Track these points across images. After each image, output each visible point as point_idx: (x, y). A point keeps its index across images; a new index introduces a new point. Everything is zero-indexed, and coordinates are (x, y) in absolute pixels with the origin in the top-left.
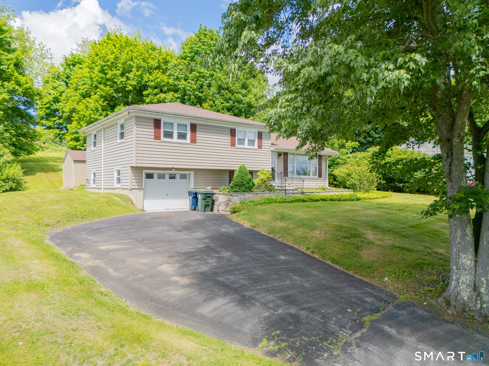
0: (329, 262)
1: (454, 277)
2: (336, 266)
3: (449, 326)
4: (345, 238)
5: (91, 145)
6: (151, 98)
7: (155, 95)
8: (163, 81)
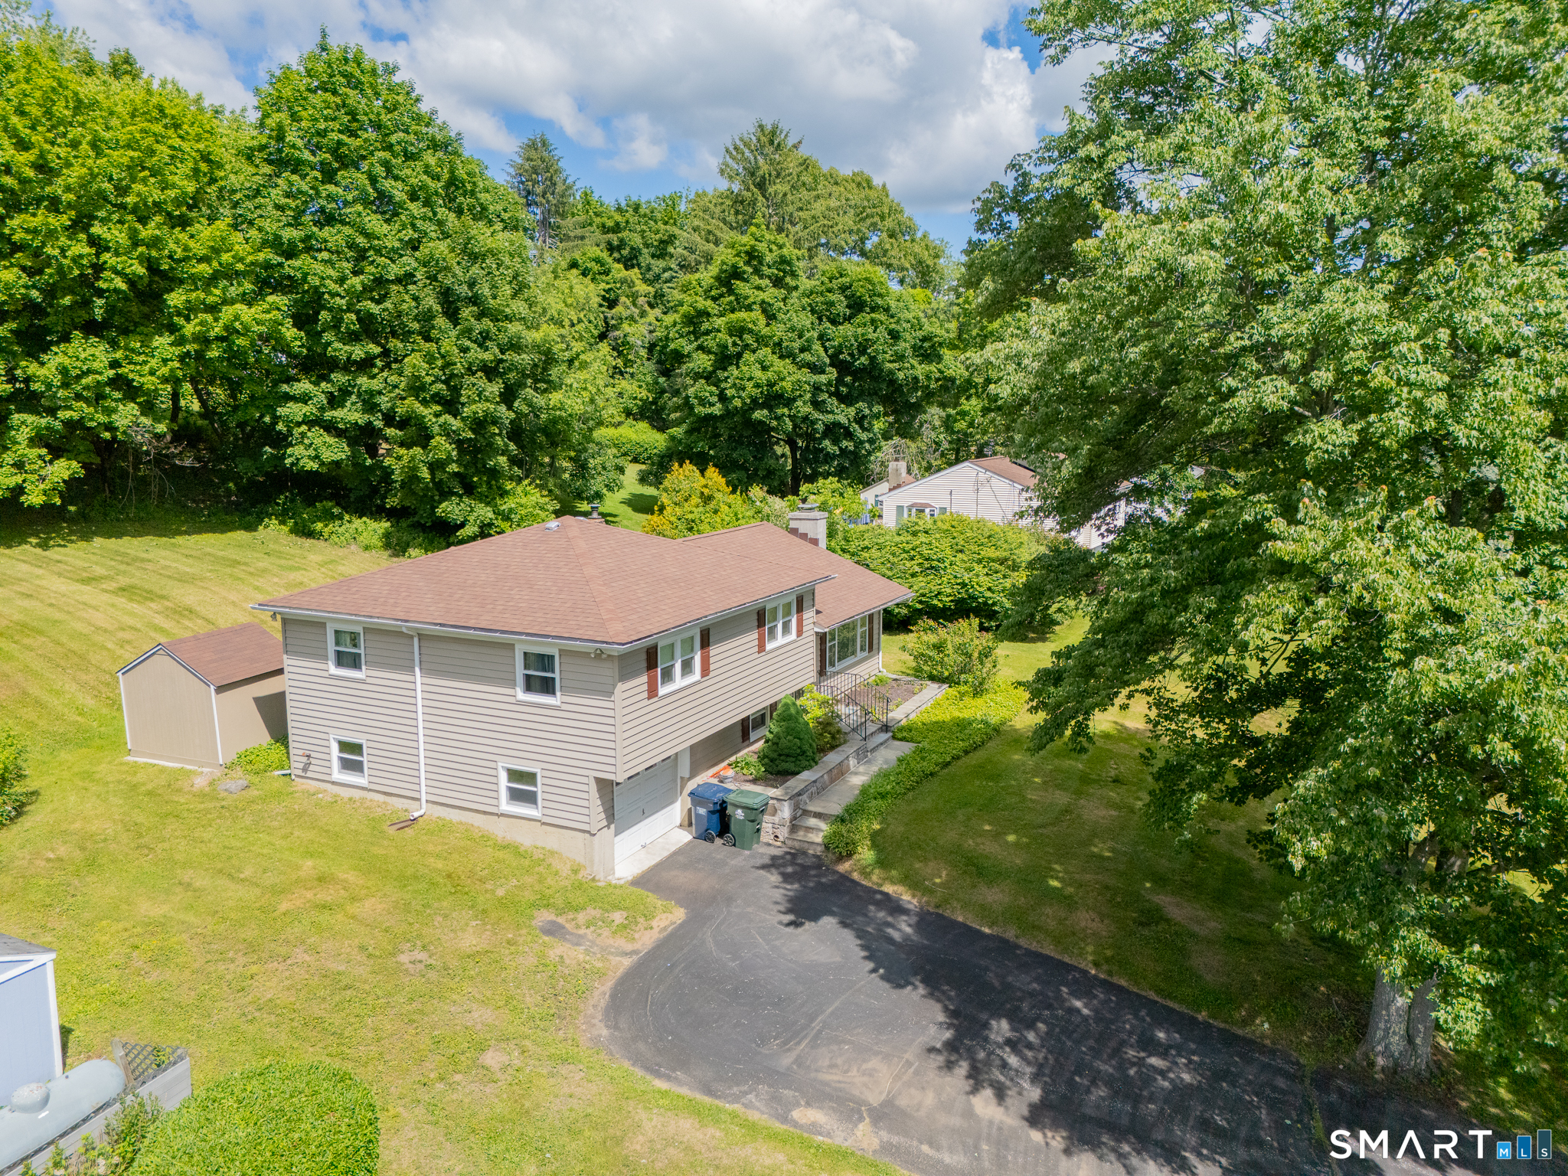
5: (326, 658)
6: (202, 323)
7: (213, 309)
8: (241, 260)
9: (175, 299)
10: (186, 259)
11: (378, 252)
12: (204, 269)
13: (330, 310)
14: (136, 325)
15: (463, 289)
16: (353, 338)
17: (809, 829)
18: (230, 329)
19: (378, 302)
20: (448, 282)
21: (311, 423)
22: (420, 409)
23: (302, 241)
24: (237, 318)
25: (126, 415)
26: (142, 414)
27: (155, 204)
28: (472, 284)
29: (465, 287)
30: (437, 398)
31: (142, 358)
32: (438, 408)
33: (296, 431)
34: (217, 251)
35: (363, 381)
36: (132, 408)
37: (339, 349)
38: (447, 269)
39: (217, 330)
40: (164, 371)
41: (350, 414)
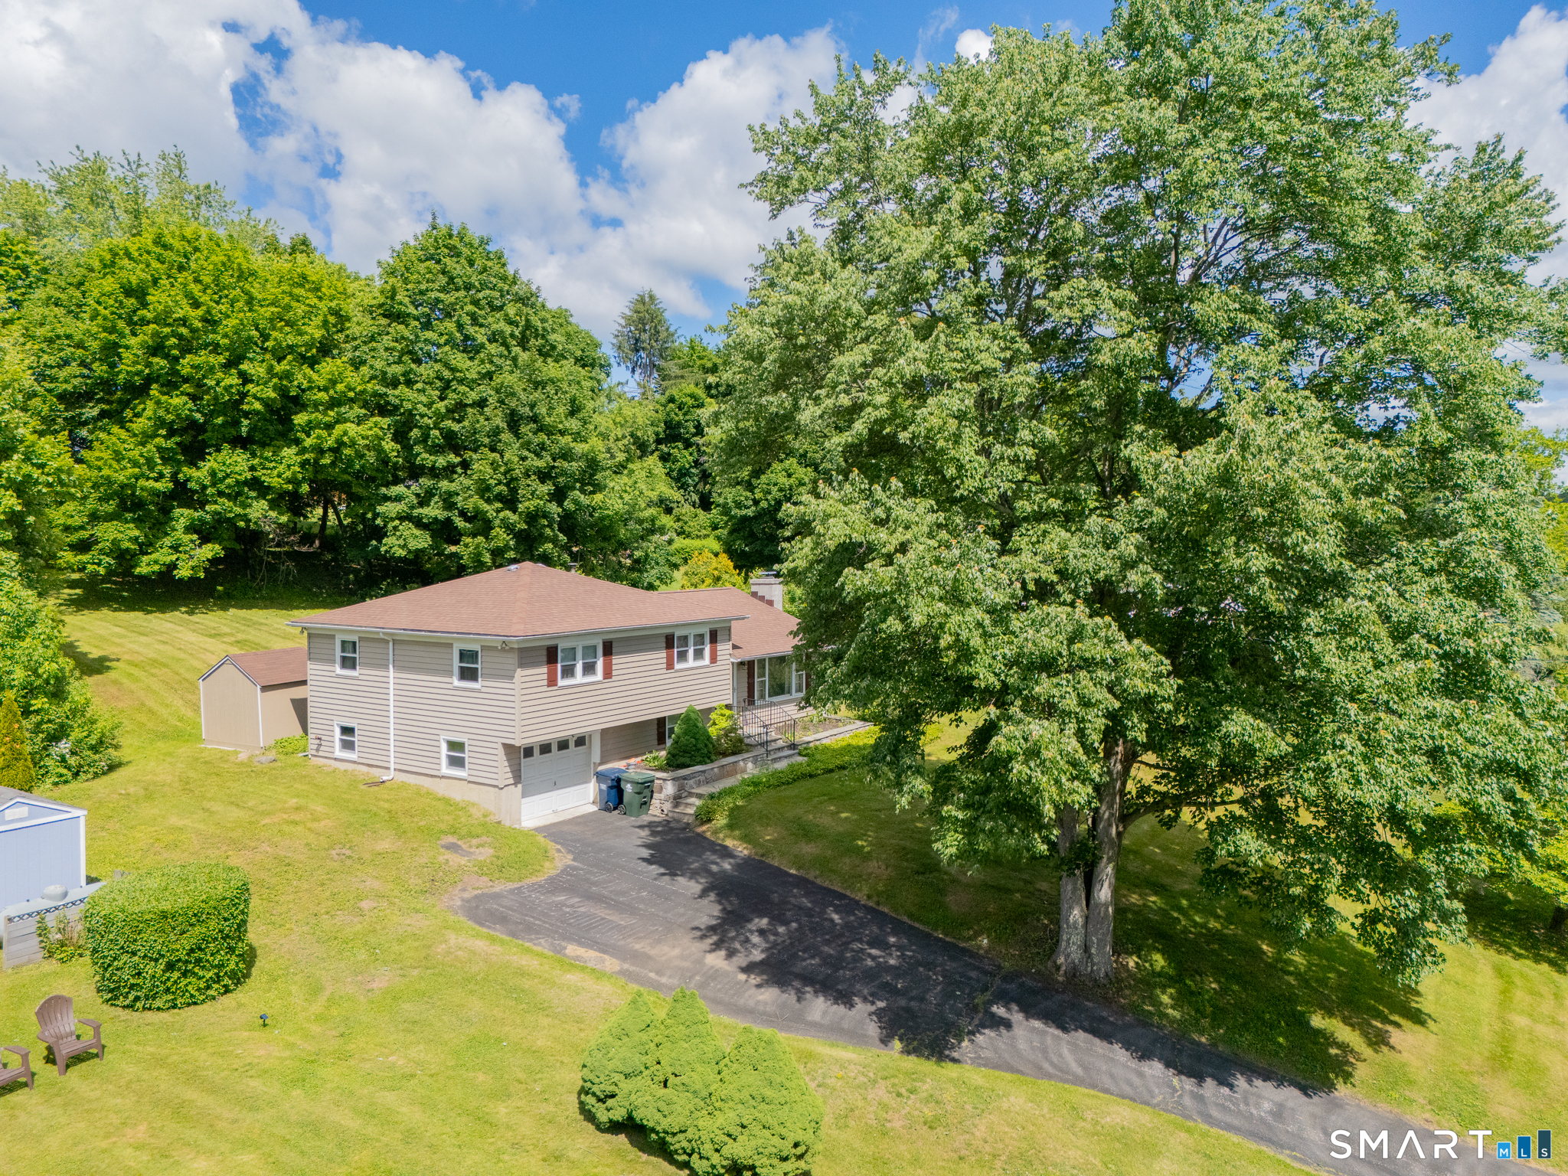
0: (905, 919)
1: (1065, 937)
2: (917, 925)
3: (1059, 997)
4: (918, 873)
5: (334, 661)
6: (318, 437)
7: (329, 427)
8: (351, 389)
9: (300, 419)
10: (310, 388)
11: (461, 382)
12: (322, 396)
13: (420, 427)
14: (272, 439)
15: (526, 411)
16: (436, 450)
17: (687, 804)
18: (341, 444)
19: (459, 421)
20: (513, 404)
21: (402, 518)
22: (486, 507)
23: (403, 375)
24: (345, 433)
25: (258, 510)
26: (271, 509)
27: (289, 347)
28: (532, 406)
29: (527, 409)
30: (499, 497)
31: (273, 464)
32: (499, 505)
33: (390, 526)
34: (333, 382)
35: (444, 485)
36: (263, 504)
37: (425, 458)
38: (513, 394)
39: (330, 442)
40: (288, 474)
41: (434, 511)
